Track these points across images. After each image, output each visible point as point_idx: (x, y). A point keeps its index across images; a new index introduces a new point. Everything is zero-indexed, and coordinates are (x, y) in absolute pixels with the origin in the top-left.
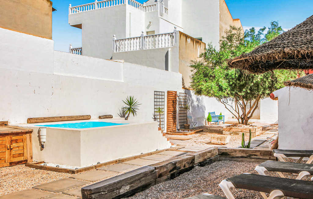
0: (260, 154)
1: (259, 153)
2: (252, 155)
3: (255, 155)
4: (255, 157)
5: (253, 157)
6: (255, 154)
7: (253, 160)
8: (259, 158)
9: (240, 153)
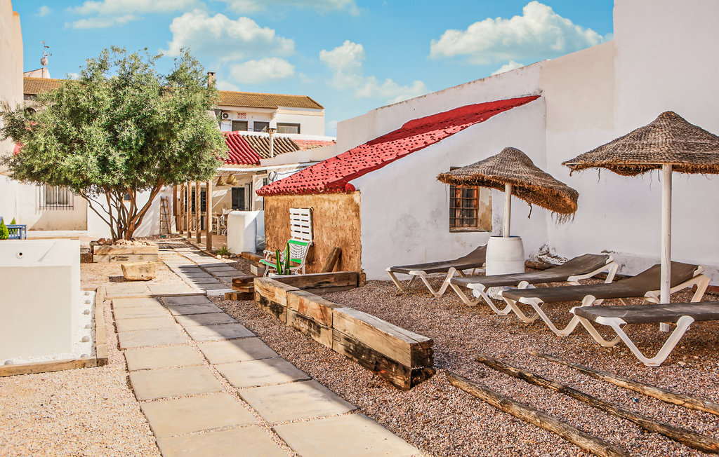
0: (335, 279)
1: (333, 278)
2: (323, 283)
3: (327, 282)
4: (328, 285)
5: (324, 285)
6: (327, 280)
7: (324, 290)
8: (333, 287)
9: (304, 282)
